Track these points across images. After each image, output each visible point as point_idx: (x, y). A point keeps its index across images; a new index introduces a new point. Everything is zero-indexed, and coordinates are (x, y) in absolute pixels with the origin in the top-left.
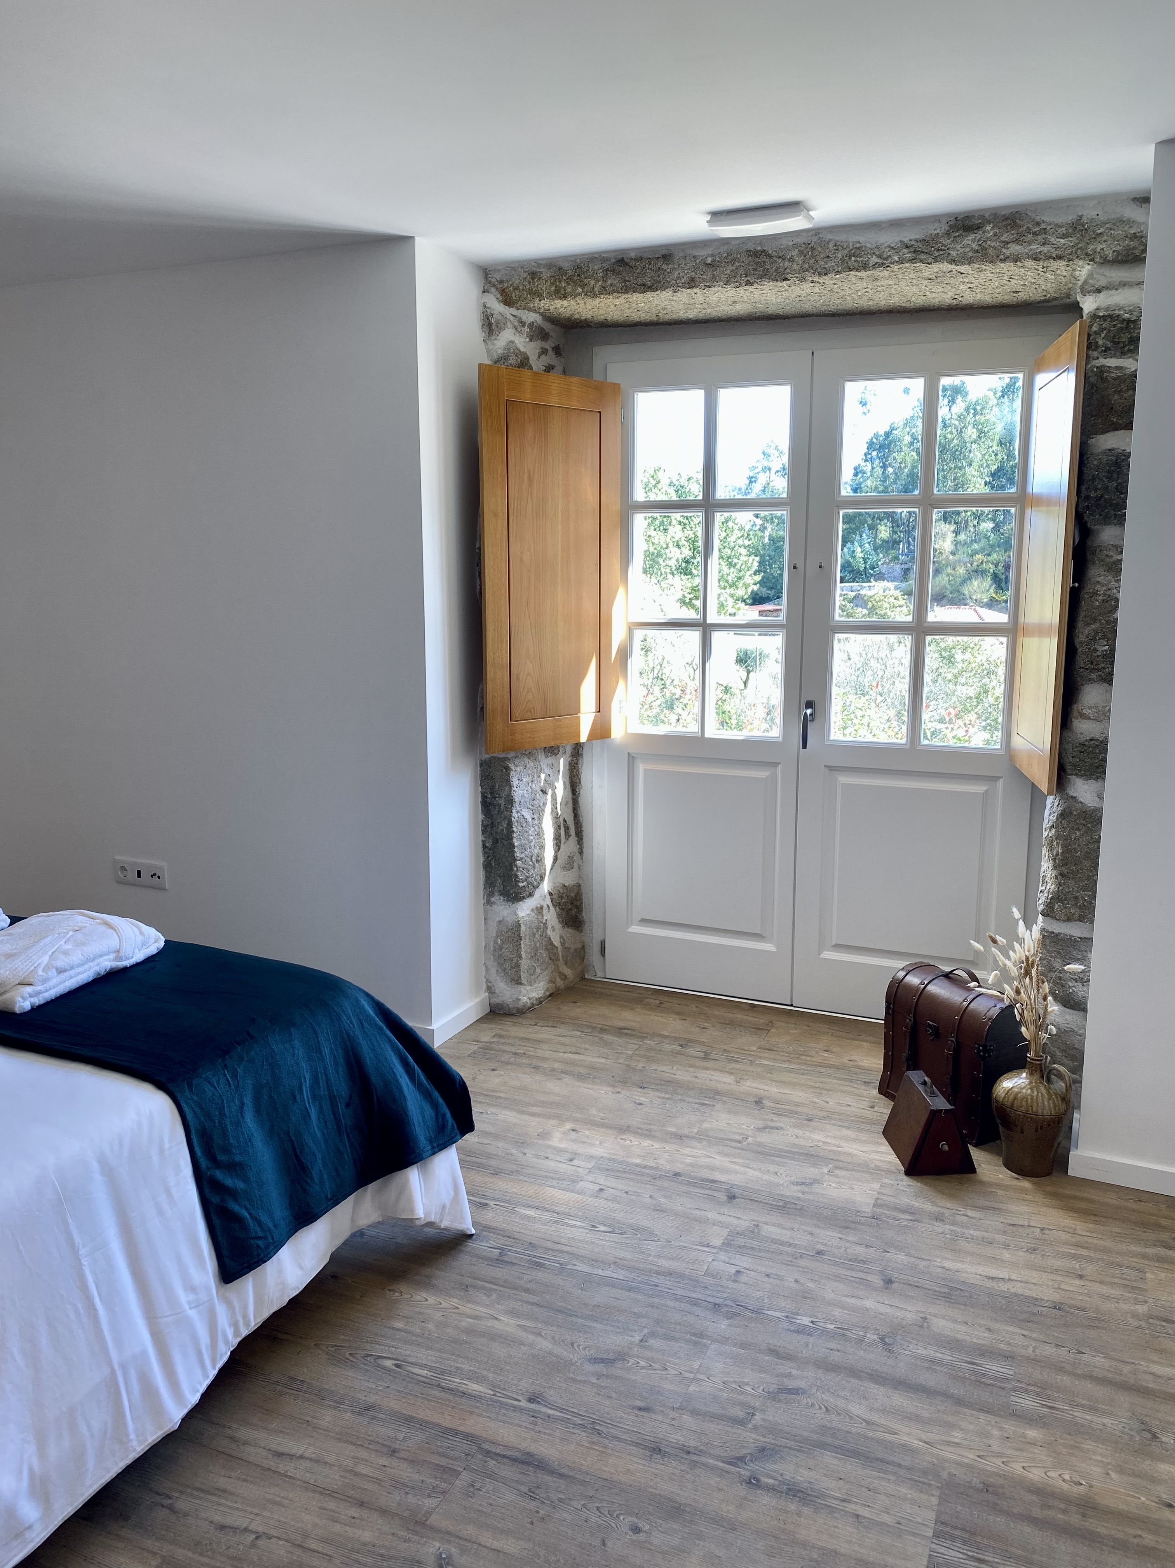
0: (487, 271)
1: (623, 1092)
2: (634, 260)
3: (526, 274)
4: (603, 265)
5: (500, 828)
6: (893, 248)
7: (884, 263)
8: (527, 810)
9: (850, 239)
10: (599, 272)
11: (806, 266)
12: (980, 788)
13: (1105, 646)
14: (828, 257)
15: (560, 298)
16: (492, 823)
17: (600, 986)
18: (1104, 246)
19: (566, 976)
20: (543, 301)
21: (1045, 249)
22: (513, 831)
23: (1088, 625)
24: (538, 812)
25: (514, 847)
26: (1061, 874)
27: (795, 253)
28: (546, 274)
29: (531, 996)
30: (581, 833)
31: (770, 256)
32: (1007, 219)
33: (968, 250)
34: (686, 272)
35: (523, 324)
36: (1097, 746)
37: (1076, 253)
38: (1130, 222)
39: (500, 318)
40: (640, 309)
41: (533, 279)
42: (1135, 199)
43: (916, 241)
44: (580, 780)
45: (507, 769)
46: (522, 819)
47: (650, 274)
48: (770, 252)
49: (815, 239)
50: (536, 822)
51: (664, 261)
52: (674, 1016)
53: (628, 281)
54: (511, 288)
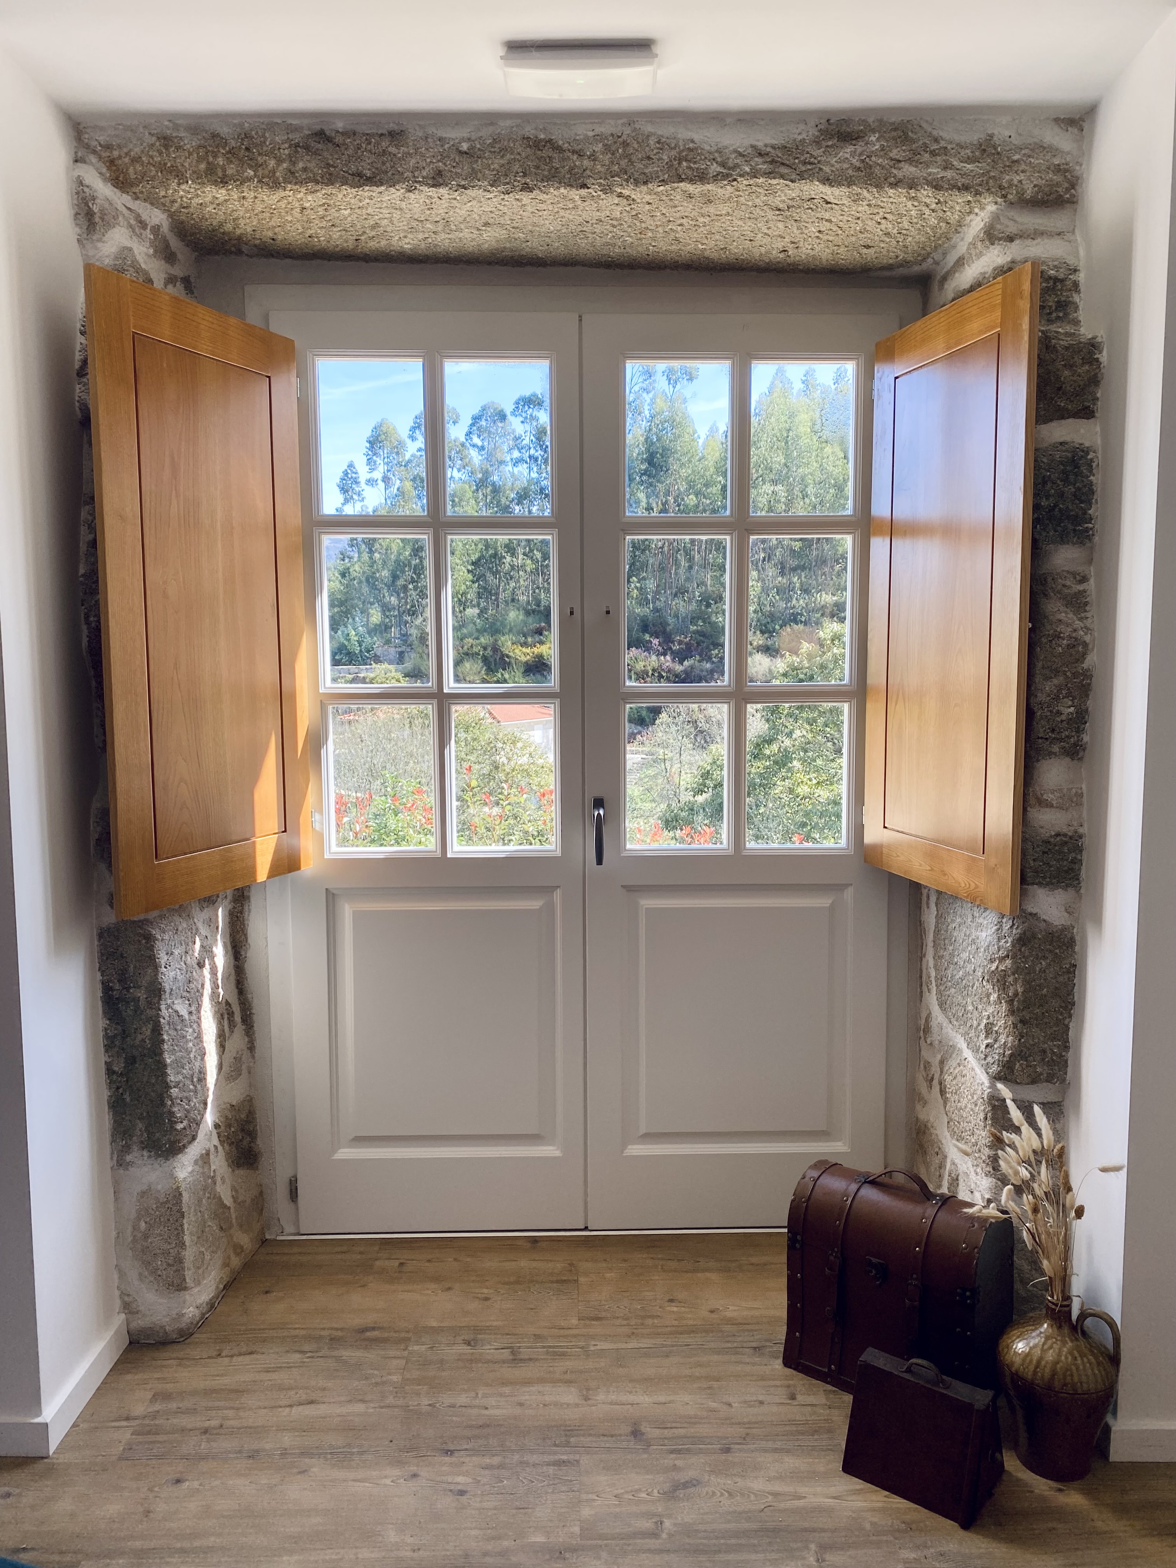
0: (81, 127)
1: (424, 1473)
2: (343, 134)
3: (154, 139)
4: (290, 136)
5: (140, 1037)
6: (741, 155)
7: (728, 174)
8: (180, 1001)
9: (679, 136)
10: (283, 146)
11: (616, 168)
12: (823, 902)
13: (1069, 707)
14: (649, 158)
15: (215, 183)
16: (124, 1031)
17: (295, 1250)
18: (1022, 177)
19: (242, 1247)
20: (183, 187)
21: (949, 174)
22: (163, 1040)
23: (1047, 678)
24: (195, 1001)
25: (165, 1066)
26: (1021, 1021)
27: (599, 147)
28: (190, 142)
29: (199, 1301)
30: (251, 1018)
31: (559, 149)
32: (895, 129)
33: (846, 166)
34: (428, 160)
35: (143, 225)
36: (1066, 843)
37: (987, 183)
38: (1052, 150)
39: (107, 206)
40: (338, 222)
41: (166, 147)
42: (1057, 120)
43: (773, 147)
44: (246, 935)
45: (149, 939)
46: (176, 1018)
47: (368, 158)
48: (561, 143)
49: (627, 131)
50: (194, 1017)
51: (391, 141)
52: (433, 1286)
53: (332, 166)
54: (127, 160)
